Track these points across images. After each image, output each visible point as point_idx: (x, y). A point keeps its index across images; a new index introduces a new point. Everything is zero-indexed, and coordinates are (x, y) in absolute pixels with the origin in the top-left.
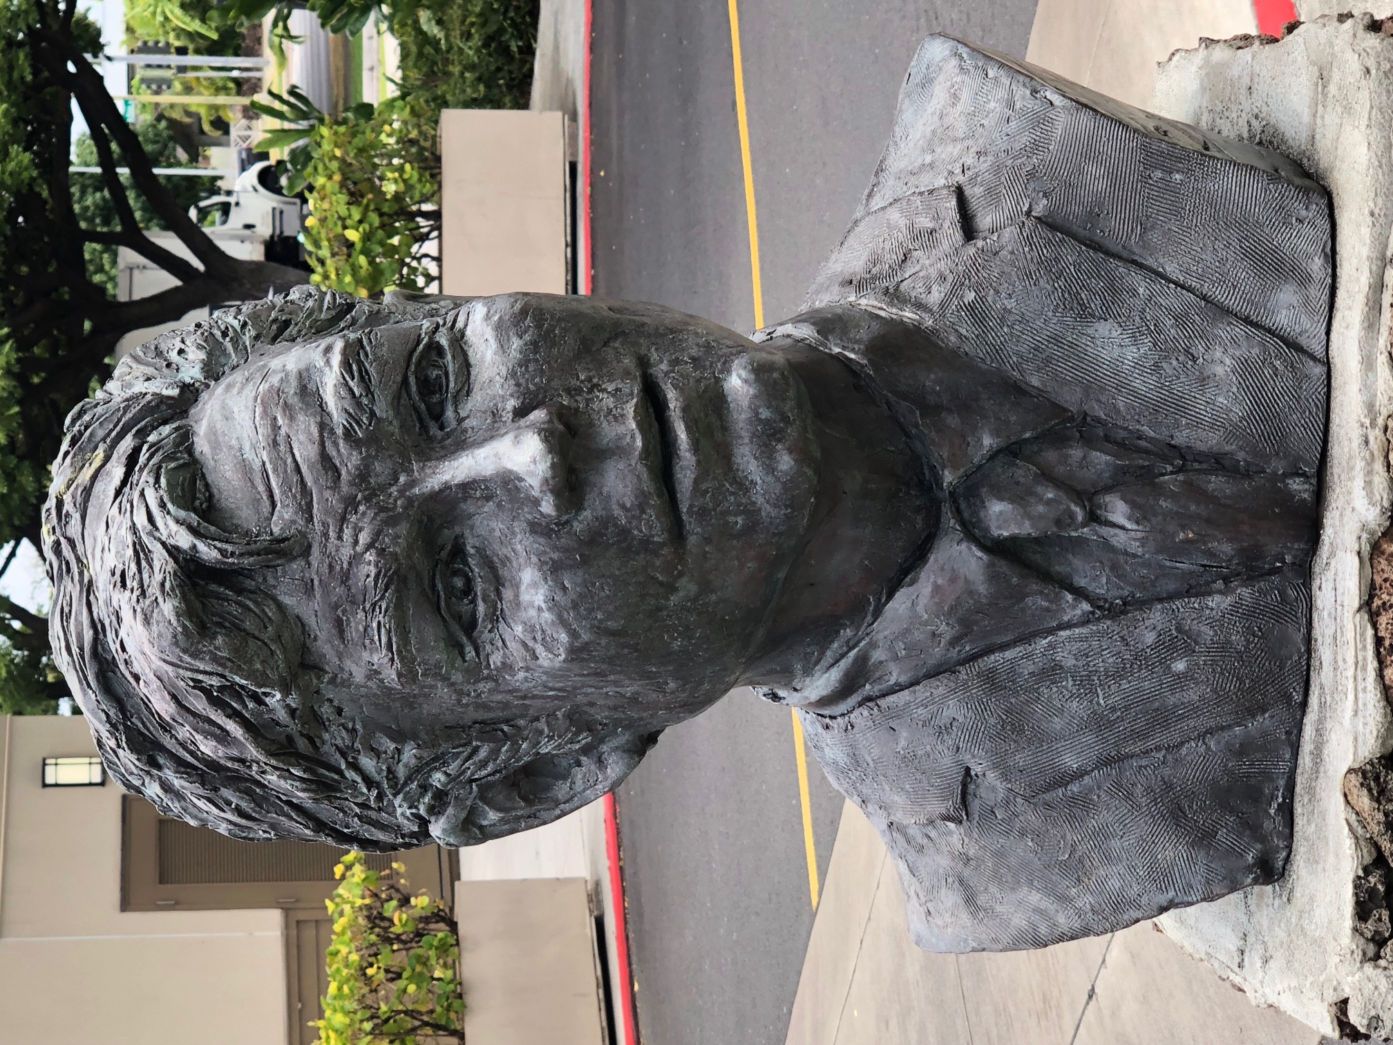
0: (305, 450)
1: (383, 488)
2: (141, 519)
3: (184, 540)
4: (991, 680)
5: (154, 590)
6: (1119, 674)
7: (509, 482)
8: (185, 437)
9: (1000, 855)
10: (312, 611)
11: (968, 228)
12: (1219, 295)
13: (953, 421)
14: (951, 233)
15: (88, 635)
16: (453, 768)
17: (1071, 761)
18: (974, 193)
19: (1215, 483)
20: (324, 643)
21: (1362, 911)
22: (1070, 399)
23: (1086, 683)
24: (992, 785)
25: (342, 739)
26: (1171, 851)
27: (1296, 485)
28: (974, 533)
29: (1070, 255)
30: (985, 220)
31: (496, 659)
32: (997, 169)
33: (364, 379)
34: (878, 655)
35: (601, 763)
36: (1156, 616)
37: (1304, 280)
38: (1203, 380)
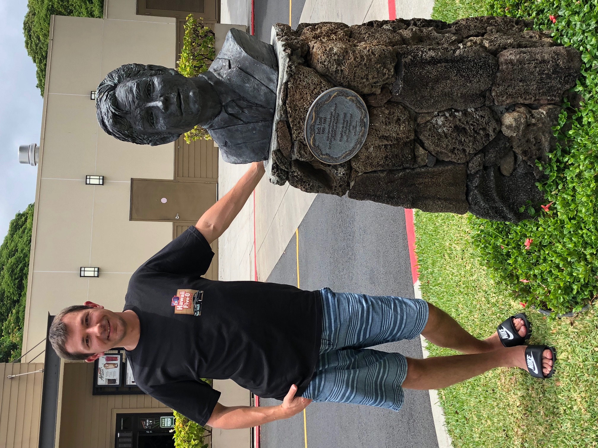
0: (130, 99)
1: (141, 106)
2: (108, 107)
3: (113, 111)
4: (229, 130)
5: (109, 117)
6: (246, 132)
8: (114, 93)
9: (230, 152)
10: (131, 121)
11: (230, 67)
12: (263, 82)
13: (225, 95)
14: (227, 67)
16: (152, 138)
18: (231, 61)
19: (260, 109)
20: (133, 125)
21: (273, 169)
22: (242, 94)
23: (242, 133)
24: (229, 143)
25: (136, 135)
27: (271, 110)
28: (226, 112)
29: (243, 73)
30: (232, 66)
31: (157, 128)
32: (234, 59)
33: (139, 90)
34: (214, 125)
35: (173, 137)
36: (252, 125)
37: (274, 83)
38: (260, 94)
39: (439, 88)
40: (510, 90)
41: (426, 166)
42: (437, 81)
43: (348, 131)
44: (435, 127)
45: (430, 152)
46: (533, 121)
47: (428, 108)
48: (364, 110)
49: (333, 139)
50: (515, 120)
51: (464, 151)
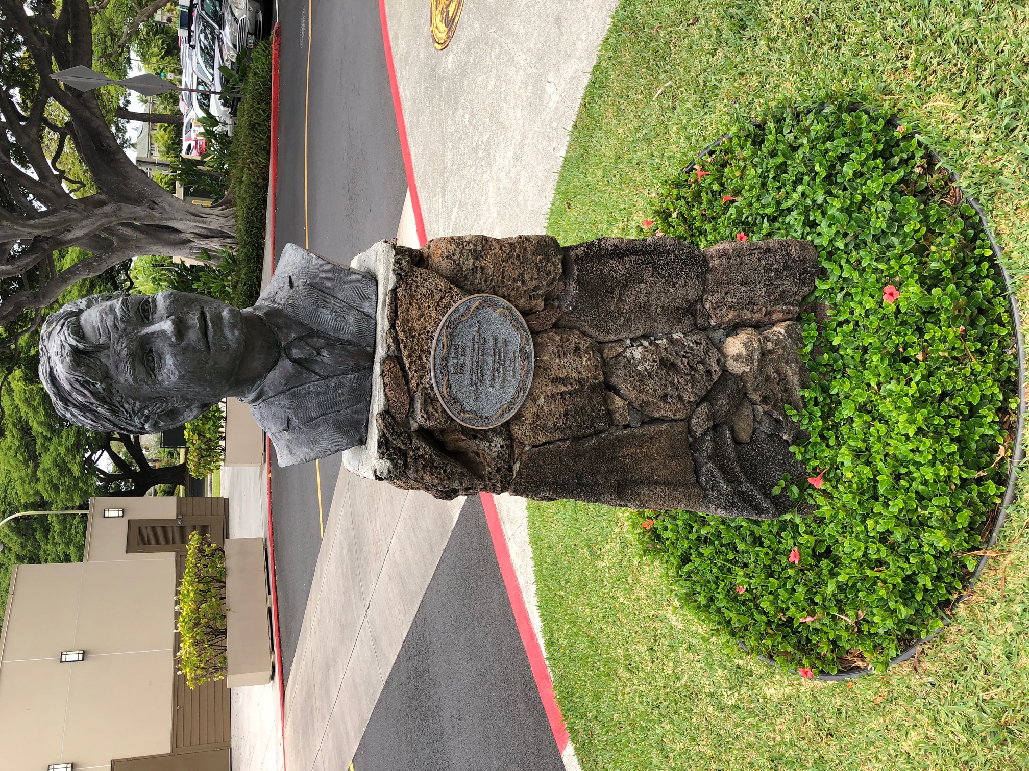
0: (110, 323)
1: (130, 333)
2: (63, 338)
3: (74, 343)
4: (294, 394)
5: (65, 355)
6: (325, 393)
7: (163, 332)
8: (78, 320)
9: (297, 439)
10: (110, 363)
11: (291, 285)
12: (351, 303)
13: (285, 331)
14: (287, 286)
15: (49, 370)
16: (150, 409)
17: (314, 415)
18: (293, 278)
19: (349, 347)
20: (113, 372)
21: (379, 447)
22: (315, 327)
23: (317, 396)
24: (295, 421)
25: (119, 399)
26: (338, 437)
27: (368, 349)
28: (289, 357)
29: (315, 292)
30: (296, 284)
31: (160, 379)
32: (299, 272)
33: (127, 307)
34: (266, 388)
35: (191, 411)
36: (335, 379)
37: (371, 301)
38: (347, 323)
39: (631, 296)
40: (729, 299)
41: (627, 426)
42: (625, 284)
43: (502, 368)
44: (630, 364)
45: (631, 404)
46: (770, 346)
47: (617, 331)
48: (525, 331)
49: (479, 383)
50: (745, 344)
51: (680, 398)
